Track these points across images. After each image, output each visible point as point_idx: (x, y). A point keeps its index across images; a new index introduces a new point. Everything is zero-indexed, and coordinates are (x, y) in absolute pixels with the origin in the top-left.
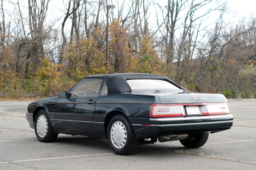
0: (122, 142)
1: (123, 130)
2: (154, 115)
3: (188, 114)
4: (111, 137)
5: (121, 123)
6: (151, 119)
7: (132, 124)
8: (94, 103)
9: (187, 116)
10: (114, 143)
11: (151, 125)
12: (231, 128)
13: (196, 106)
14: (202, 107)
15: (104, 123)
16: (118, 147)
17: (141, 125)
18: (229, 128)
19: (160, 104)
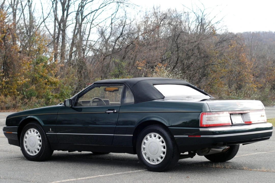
0: (160, 157)
1: (161, 143)
2: (204, 125)
3: (234, 123)
4: (142, 151)
5: (158, 135)
6: (201, 129)
7: (174, 136)
8: (116, 112)
9: (232, 125)
10: (147, 159)
11: (201, 136)
12: (270, 139)
13: (239, 114)
14: (245, 115)
15: (132, 135)
16: (154, 163)
17: (188, 136)
18: (269, 138)
19: (210, 112)
